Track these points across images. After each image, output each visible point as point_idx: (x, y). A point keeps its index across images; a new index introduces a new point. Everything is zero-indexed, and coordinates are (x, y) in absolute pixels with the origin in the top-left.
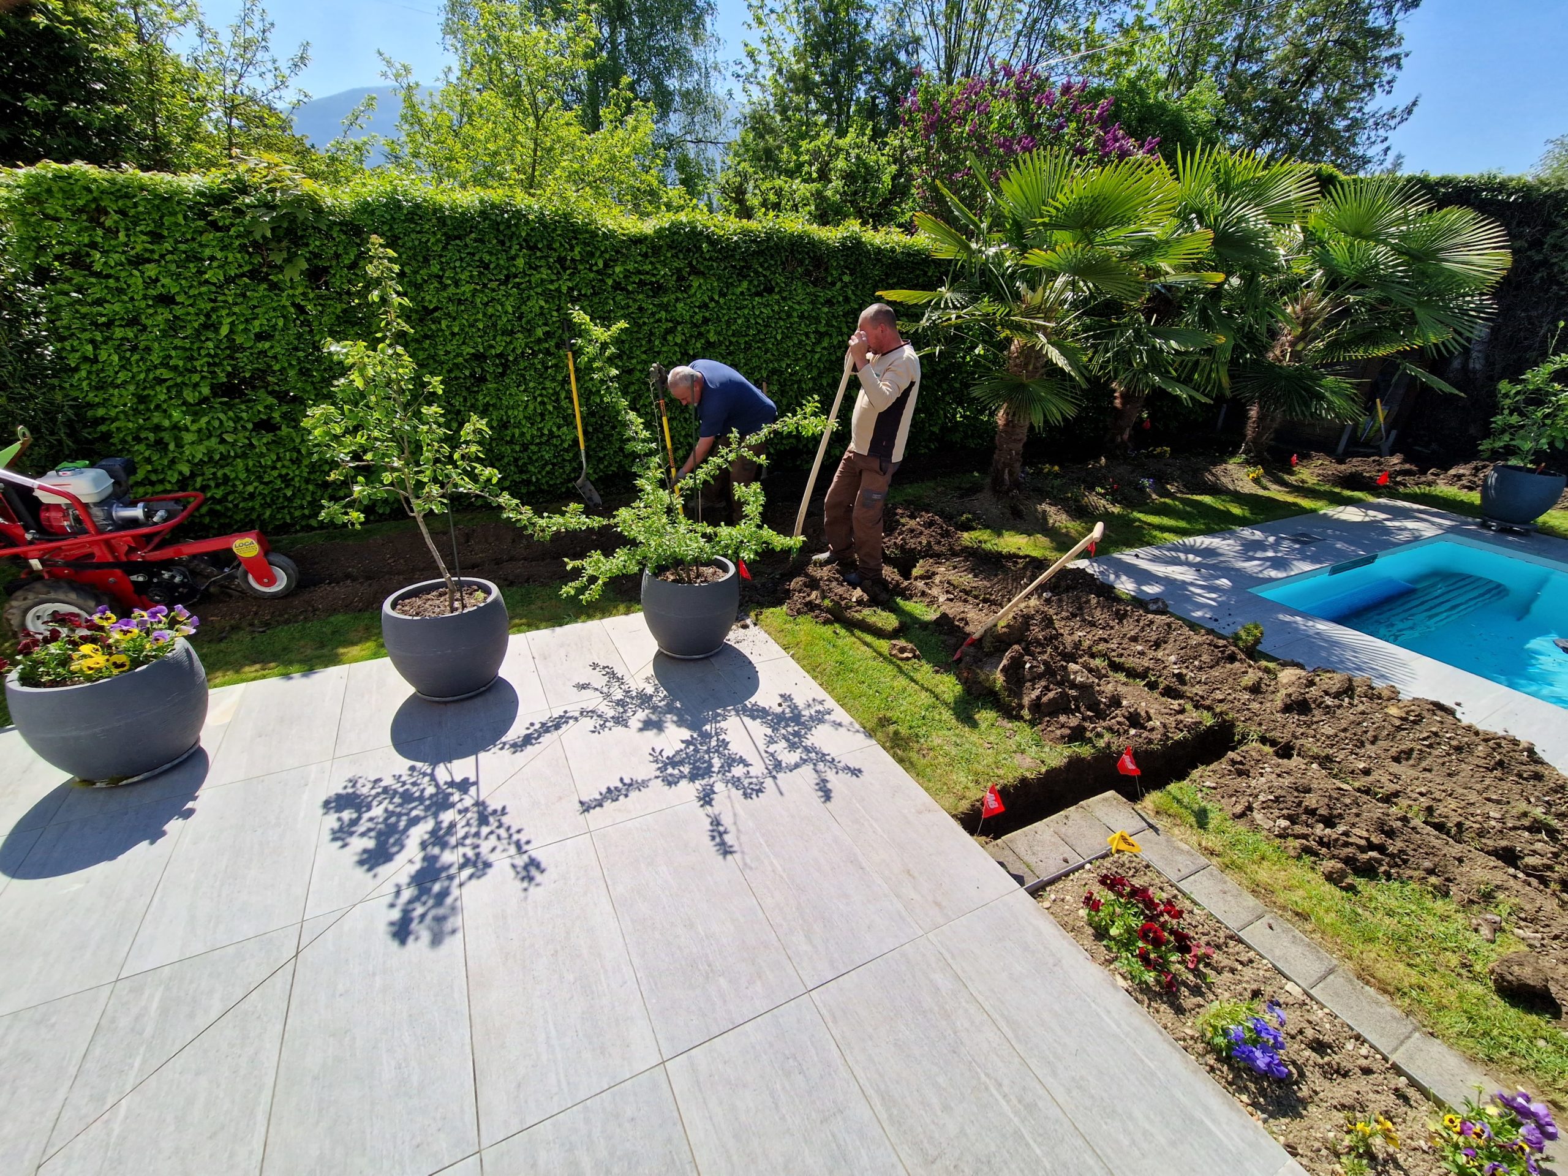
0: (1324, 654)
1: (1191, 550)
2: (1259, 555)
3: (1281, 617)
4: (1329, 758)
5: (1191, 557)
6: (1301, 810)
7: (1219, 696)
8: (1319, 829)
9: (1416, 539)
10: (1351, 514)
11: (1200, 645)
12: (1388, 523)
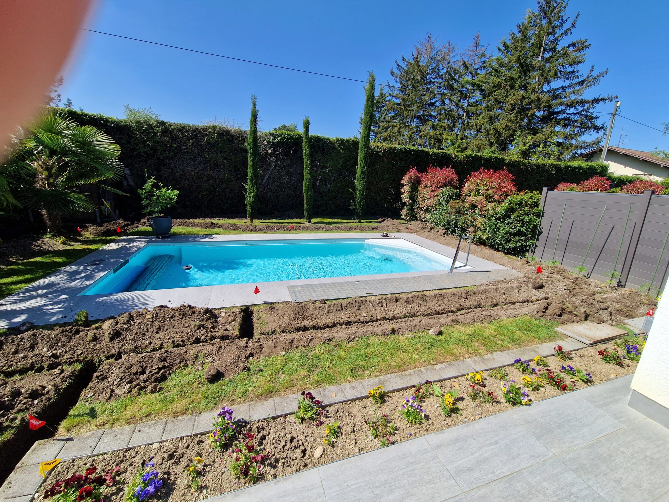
0: (121, 307)
1: (39, 288)
2: (78, 277)
3: (98, 300)
4: (136, 347)
5: (40, 292)
6: (132, 376)
7: (79, 352)
8: (142, 377)
9: (139, 249)
10: (113, 246)
11: (57, 335)
12: (128, 246)
